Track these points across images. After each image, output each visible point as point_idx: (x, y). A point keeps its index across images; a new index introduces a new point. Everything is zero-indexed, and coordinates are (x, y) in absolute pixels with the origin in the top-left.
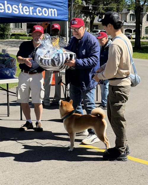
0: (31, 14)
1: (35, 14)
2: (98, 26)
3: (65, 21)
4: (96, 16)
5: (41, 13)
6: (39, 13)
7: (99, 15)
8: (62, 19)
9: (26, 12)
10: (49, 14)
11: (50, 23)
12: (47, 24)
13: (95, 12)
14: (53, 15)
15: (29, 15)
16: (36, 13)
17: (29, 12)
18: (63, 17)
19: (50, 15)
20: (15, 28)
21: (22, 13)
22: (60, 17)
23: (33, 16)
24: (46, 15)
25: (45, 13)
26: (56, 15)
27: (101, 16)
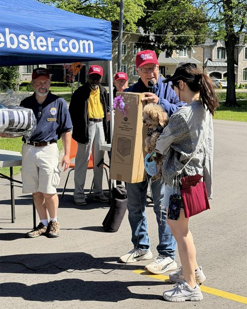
0: (50, 49)
1: (56, 49)
2: (164, 67)
3: (107, 60)
4: (160, 52)
5: (67, 48)
6: (64, 47)
7: (166, 50)
8: (102, 58)
9: (42, 46)
10: (79, 49)
11: (85, 65)
12: (79, 66)
13: (159, 46)
14: (87, 51)
15: (47, 51)
16: (58, 47)
17: (47, 46)
18: (104, 54)
19: (82, 51)
20: (28, 72)
21: (35, 48)
22: (98, 55)
23: (54, 53)
24: (75, 51)
25: (74, 48)
26: (92, 52)
27: (169, 51)
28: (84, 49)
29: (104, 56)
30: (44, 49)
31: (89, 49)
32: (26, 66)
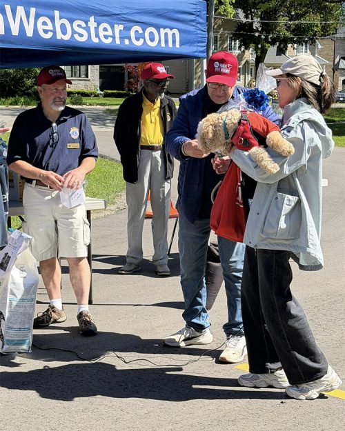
0: (118, 41)
1: (127, 42)
3: (199, 58)
4: (269, 47)
5: (142, 40)
6: (137, 39)
7: (278, 43)
8: (192, 54)
9: (106, 37)
10: (160, 41)
13: (267, 37)
14: (170, 45)
15: (114, 44)
16: (129, 38)
17: (114, 37)
18: (195, 49)
19: (163, 44)
20: (72, 77)
21: (95, 40)
22: (187, 50)
23: (123, 47)
24: (153, 45)
25: (152, 40)
26: (178, 45)
27: (282, 46)
28: (166, 41)
29: (196, 52)
30: (109, 41)
31: (174, 42)
32: (70, 67)
